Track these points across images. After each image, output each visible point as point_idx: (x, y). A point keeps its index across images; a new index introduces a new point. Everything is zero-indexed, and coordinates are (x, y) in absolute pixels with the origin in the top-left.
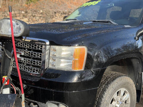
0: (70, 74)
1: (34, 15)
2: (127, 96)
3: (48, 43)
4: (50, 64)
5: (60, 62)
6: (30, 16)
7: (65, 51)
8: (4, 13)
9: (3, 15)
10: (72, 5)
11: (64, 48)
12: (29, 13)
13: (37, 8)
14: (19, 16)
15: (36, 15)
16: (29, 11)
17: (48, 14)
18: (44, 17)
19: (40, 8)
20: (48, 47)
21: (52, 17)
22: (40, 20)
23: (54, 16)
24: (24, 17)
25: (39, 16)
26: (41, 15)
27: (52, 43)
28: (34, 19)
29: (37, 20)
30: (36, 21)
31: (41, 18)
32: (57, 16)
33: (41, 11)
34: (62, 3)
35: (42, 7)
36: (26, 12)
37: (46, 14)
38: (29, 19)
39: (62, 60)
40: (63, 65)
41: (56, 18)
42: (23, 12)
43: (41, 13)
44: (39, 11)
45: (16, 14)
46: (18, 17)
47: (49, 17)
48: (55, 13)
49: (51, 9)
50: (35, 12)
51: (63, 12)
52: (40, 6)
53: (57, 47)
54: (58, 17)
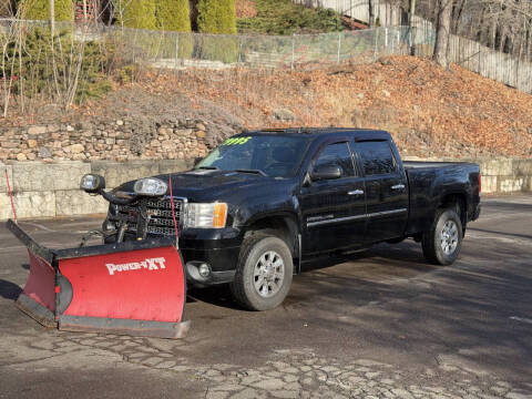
0: (211, 231)
1: (99, 133)
2: (279, 262)
3: (186, 200)
4: (188, 223)
5: (199, 221)
6: (90, 138)
7: (204, 208)
8: (19, 133)
9: (17, 137)
10: (205, 101)
11: (204, 206)
12: (86, 130)
13: (106, 112)
14: (60, 139)
15: (105, 133)
16: (86, 124)
17: (137, 131)
18: (127, 139)
19: (113, 111)
20: (186, 205)
21: (150, 137)
22: (115, 146)
23: (156, 136)
24: (72, 142)
25: (113, 135)
26: (118, 133)
27: (190, 201)
28: (100, 144)
29: (110, 148)
30: (106, 149)
31: (119, 141)
32: (163, 135)
33: (120, 123)
34: (175, 96)
35: (121, 111)
36: (79, 127)
37: (133, 130)
38: (85, 147)
39: (202, 218)
40: (203, 223)
41: (161, 138)
42: (70, 128)
43: (120, 129)
44: (113, 124)
45: (50, 134)
46: (56, 143)
47: (143, 138)
48: (158, 125)
49: (146, 114)
50: (102, 127)
51: (180, 123)
52: (113, 108)
53: (196, 205)
54: (167, 137)
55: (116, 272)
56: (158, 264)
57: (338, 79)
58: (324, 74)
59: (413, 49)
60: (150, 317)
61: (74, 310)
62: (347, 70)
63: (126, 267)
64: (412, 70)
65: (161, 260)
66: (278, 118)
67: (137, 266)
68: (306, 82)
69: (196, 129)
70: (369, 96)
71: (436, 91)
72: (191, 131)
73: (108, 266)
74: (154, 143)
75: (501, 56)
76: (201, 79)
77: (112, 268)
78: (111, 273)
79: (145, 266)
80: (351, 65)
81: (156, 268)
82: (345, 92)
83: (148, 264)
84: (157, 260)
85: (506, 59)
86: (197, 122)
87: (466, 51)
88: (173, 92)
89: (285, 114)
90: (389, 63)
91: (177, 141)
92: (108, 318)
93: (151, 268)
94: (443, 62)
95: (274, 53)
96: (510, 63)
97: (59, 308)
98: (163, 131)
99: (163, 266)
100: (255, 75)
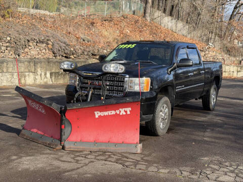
3: (128, 76)
5: (134, 88)
15: (1, 44)
17: (18, 43)
18: (12, 47)
20: (128, 79)
21: (24, 47)
22: (6, 51)
23: (28, 46)
25: (5, 45)
26: (8, 44)
27: (130, 77)
29: (3, 52)
31: (8, 48)
32: (31, 46)
33: (9, 38)
34: (33, 26)
37: (16, 43)
39: (136, 86)
41: (30, 48)
43: (9, 42)
44: (5, 39)
47: (21, 47)
48: (28, 41)
51: (39, 40)
54: (33, 47)
55: (100, 116)
56: (126, 112)
57: (106, 23)
58: (100, 21)
59: (134, 12)
60: (121, 141)
61: (73, 138)
62: (110, 20)
63: (106, 113)
64: (136, 22)
65: (128, 110)
66: (84, 40)
67: (113, 112)
68: (93, 24)
69: (48, 44)
70: (121, 32)
71: (148, 32)
72: (45, 45)
73: (96, 113)
74: (26, 50)
75: (170, 18)
76: (43, 19)
77: (97, 114)
78: (97, 116)
79: (118, 113)
80: (111, 17)
81: (124, 113)
82: (111, 30)
83: (120, 111)
84: (126, 109)
85: (172, 19)
86: (48, 40)
87: (155, 15)
88: (32, 24)
89: (87, 39)
90: (127, 18)
91: (38, 49)
92: (95, 142)
93: (121, 114)
94: (148, 19)
95: (73, 9)
96: (174, 21)
97: (64, 137)
98: (31, 44)
99: (129, 113)
100: (68, 18)
